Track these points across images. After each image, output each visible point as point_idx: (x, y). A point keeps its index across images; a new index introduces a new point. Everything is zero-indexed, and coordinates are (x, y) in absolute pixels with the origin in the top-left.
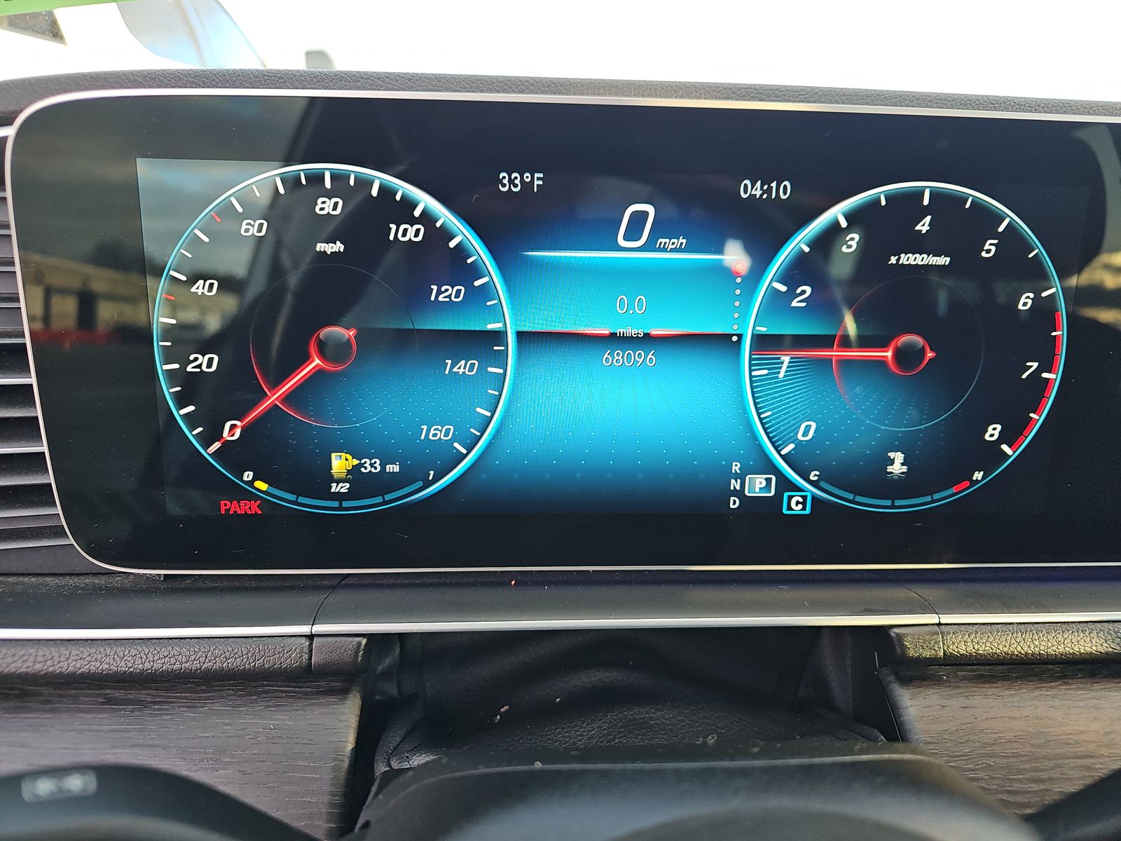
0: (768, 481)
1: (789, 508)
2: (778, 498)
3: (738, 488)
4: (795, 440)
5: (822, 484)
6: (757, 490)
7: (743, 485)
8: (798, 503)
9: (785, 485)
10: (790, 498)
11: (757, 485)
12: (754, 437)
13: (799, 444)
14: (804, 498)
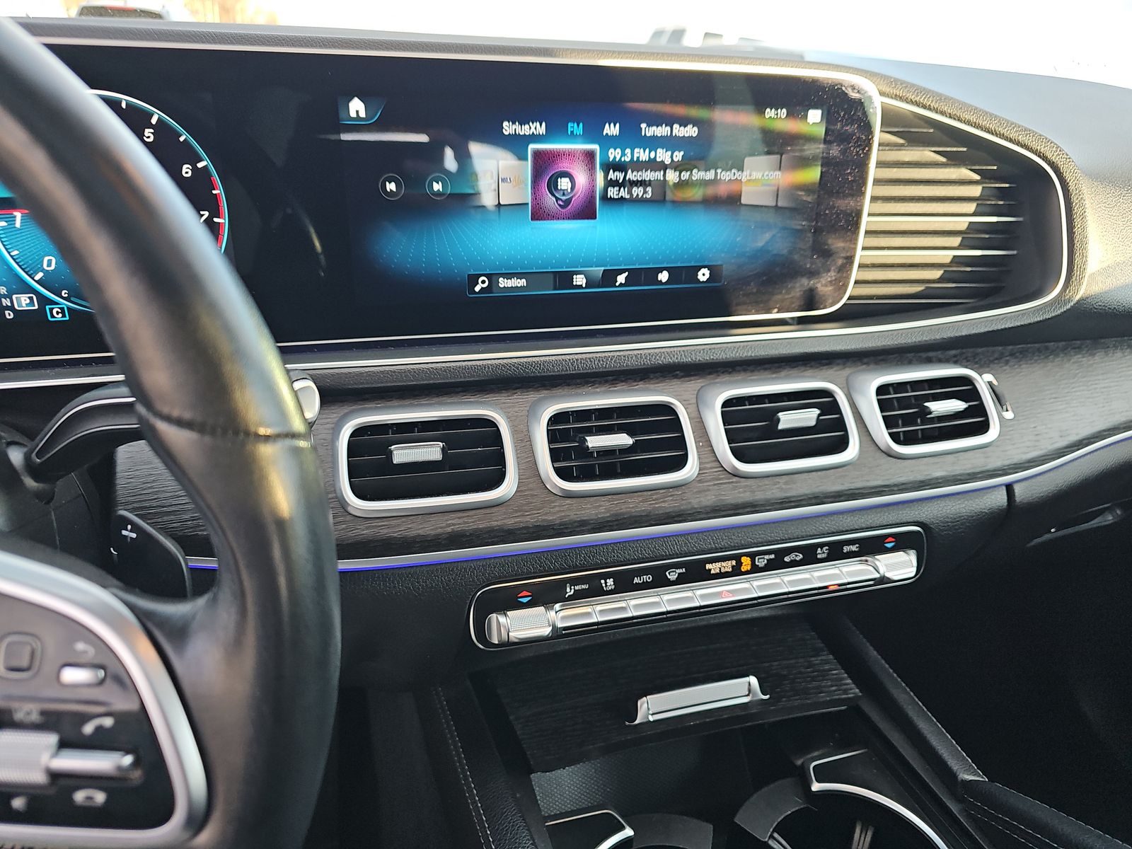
0: (31, 298)
1: (53, 316)
2: (42, 310)
3: (9, 304)
4: (43, 270)
5: (72, 299)
6: (24, 305)
7: (12, 302)
8: (58, 313)
9: (44, 301)
10: (51, 310)
11: (23, 302)
12: (10, 269)
13: (46, 272)
14: (62, 309)
